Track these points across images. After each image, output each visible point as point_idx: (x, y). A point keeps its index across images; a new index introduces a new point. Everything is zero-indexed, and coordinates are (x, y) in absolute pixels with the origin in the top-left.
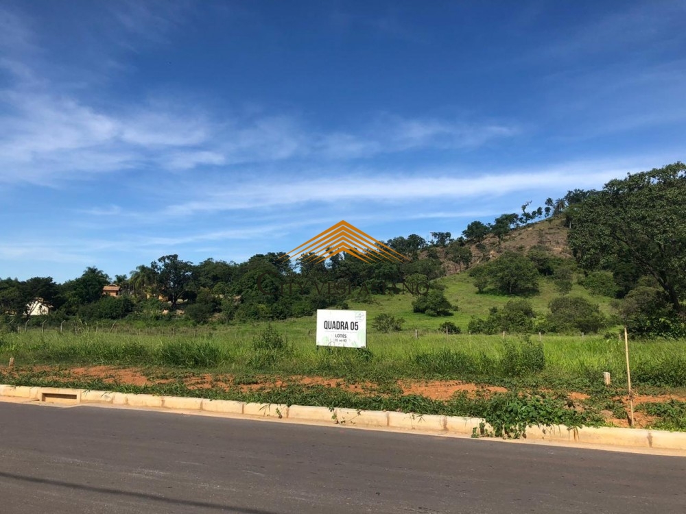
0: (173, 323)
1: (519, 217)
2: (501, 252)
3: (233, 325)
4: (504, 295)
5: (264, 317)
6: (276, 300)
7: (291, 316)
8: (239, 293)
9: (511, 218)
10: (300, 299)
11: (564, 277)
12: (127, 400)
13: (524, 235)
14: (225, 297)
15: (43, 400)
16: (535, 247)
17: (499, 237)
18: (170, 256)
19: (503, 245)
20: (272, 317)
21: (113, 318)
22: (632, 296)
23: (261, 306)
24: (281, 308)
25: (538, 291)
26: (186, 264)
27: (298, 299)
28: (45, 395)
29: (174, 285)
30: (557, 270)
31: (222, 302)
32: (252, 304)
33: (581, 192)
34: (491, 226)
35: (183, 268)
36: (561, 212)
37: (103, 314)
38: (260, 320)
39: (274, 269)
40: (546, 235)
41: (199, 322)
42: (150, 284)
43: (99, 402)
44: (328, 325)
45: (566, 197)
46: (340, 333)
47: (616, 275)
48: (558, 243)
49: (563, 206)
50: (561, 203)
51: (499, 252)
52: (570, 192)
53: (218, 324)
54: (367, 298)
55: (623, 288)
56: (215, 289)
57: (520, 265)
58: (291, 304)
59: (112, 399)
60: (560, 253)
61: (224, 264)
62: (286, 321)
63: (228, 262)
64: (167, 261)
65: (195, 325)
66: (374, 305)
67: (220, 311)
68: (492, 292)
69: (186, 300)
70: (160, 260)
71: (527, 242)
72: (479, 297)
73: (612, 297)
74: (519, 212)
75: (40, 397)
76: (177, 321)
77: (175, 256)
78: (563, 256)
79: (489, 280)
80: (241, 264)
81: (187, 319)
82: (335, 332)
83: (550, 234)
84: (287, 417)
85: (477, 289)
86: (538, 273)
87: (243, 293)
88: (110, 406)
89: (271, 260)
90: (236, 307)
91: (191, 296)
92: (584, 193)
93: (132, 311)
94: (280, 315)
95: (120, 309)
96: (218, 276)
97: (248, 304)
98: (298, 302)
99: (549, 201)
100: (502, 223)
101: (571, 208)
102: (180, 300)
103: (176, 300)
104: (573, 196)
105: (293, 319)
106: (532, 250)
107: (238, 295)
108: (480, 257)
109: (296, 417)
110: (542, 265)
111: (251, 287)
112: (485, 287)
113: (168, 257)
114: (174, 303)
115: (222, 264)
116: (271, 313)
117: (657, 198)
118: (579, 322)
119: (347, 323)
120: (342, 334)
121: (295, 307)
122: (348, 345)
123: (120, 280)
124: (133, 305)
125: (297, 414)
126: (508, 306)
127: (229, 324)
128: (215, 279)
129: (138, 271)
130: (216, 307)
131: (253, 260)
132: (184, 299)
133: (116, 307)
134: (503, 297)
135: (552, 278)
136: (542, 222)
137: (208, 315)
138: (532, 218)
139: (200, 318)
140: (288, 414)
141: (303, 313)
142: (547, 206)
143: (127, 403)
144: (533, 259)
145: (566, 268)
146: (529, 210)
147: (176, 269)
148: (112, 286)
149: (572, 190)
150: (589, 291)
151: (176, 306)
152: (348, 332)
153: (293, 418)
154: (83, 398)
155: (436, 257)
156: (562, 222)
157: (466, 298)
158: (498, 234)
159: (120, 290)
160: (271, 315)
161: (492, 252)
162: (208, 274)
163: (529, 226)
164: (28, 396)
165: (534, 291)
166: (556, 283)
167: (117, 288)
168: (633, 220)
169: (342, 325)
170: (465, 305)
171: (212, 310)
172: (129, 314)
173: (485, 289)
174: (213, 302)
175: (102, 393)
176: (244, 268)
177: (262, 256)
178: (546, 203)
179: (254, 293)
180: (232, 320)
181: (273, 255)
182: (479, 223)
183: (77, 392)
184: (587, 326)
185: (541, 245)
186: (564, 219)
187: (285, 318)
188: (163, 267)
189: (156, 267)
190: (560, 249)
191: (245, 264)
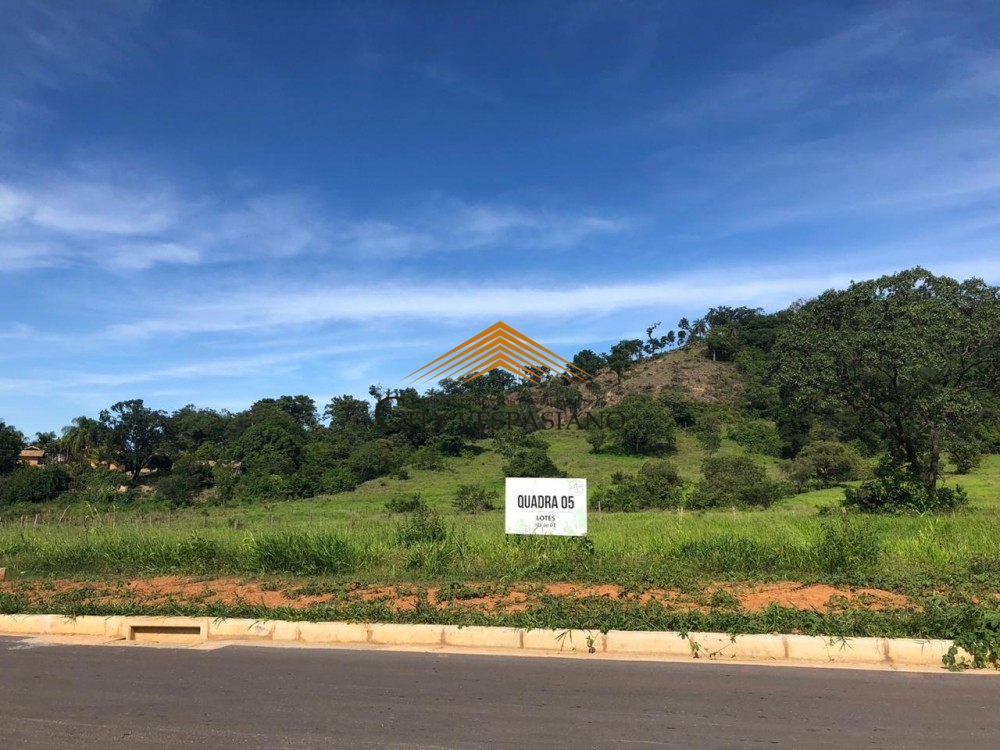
0: (137, 506)
1: (644, 345)
2: (621, 393)
3: (234, 507)
4: (628, 455)
5: (280, 494)
6: (297, 468)
7: (322, 491)
8: (239, 457)
9: (634, 346)
10: (333, 466)
11: (709, 429)
12: (300, 633)
13: (652, 370)
14: (219, 465)
15: (132, 638)
16: (667, 387)
17: (618, 373)
18: (131, 402)
19: (624, 384)
20: (291, 494)
21: (36, 500)
22: (806, 455)
23: (274, 477)
24: (304, 480)
25: (675, 449)
26: (156, 413)
27: (329, 465)
28: (136, 629)
29: (136, 446)
30: (700, 419)
31: (214, 472)
32: (261, 476)
33: (727, 310)
34: (608, 358)
35: (151, 421)
36: (700, 338)
37: (20, 494)
38: (273, 499)
39: (292, 421)
40: (683, 370)
41: (178, 504)
42: (96, 446)
43: (245, 637)
44: (524, 502)
45: (707, 318)
46: (544, 515)
47: (780, 425)
48: (699, 381)
49: (703, 330)
50: (700, 326)
51: (619, 393)
52: (712, 310)
53: (210, 506)
54: (435, 464)
55: (789, 444)
56: (199, 452)
57: (651, 411)
58: (320, 473)
59: (271, 633)
60: (703, 395)
61: (212, 414)
62: (315, 498)
63: (218, 411)
64: (126, 410)
65: (173, 509)
66: (446, 474)
67: (210, 486)
68: (611, 451)
69: (155, 470)
70: (113, 408)
71: (655, 379)
72: (594, 458)
73: (776, 457)
74: (644, 337)
75: (126, 632)
76: (143, 503)
77: (139, 402)
78: (707, 400)
79: (608, 434)
80: (239, 414)
81: (158, 499)
82: (535, 512)
83: (687, 368)
84: (605, 650)
85: (591, 447)
86: (675, 423)
87: (244, 459)
88: (267, 644)
89: (286, 408)
90: (237, 480)
91: (163, 465)
92: (731, 312)
93: (67, 489)
94: (303, 490)
95: (48, 485)
96: (204, 432)
97: (254, 475)
98: (329, 471)
99: (684, 323)
100: (620, 353)
101: (714, 332)
102: (145, 471)
103: (138, 470)
104: (716, 316)
105: (325, 497)
106: (666, 391)
107: (237, 462)
108: (591, 402)
109: (621, 650)
110: (678, 412)
111: (258, 450)
112: (602, 443)
113: (128, 404)
114: (137, 475)
115: (209, 413)
116: (290, 488)
117: (896, 316)
118: (744, 492)
119: (555, 497)
120: (548, 514)
121: (328, 478)
122: (558, 531)
123: (45, 440)
124: (69, 480)
125: (623, 646)
126: (644, 470)
127: (227, 506)
128: (199, 436)
129: (76, 425)
130: (205, 479)
131: (258, 406)
132: (151, 468)
133: (40, 483)
134: (628, 458)
135: (694, 430)
136: (674, 352)
137: (192, 493)
138: (662, 346)
139: (179, 498)
140: (605, 645)
141: (341, 487)
142: (680, 329)
143: (300, 638)
144: (667, 404)
145: (711, 415)
146: (658, 335)
147: (140, 422)
148: (32, 449)
149: (715, 307)
150: (744, 448)
151: (138, 481)
152: (558, 513)
153: (614, 652)
154: (213, 631)
155: (531, 402)
156: (702, 352)
157: (576, 460)
158: (618, 369)
159: (44, 456)
160: (291, 491)
161: (609, 394)
162: (186, 429)
163: (657, 357)
164: (103, 632)
165: (670, 449)
166: (699, 438)
167: (40, 453)
168: (865, 346)
169: (548, 502)
170: (576, 469)
171: (199, 484)
172: (63, 494)
173: (602, 447)
174: (199, 471)
175: (250, 622)
176: (244, 420)
177: (272, 401)
178: (680, 326)
179: (262, 458)
180: (230, 499)
181: (289, 399)
182: (590, 352)
183: (202, 622)
184: (756, 497)
185: (676, 384)
186: (706, 348)
187: (311, 495)
188: (120, 419)
189: (108, 419)
190: (703, 390)
191: (246, 414)
